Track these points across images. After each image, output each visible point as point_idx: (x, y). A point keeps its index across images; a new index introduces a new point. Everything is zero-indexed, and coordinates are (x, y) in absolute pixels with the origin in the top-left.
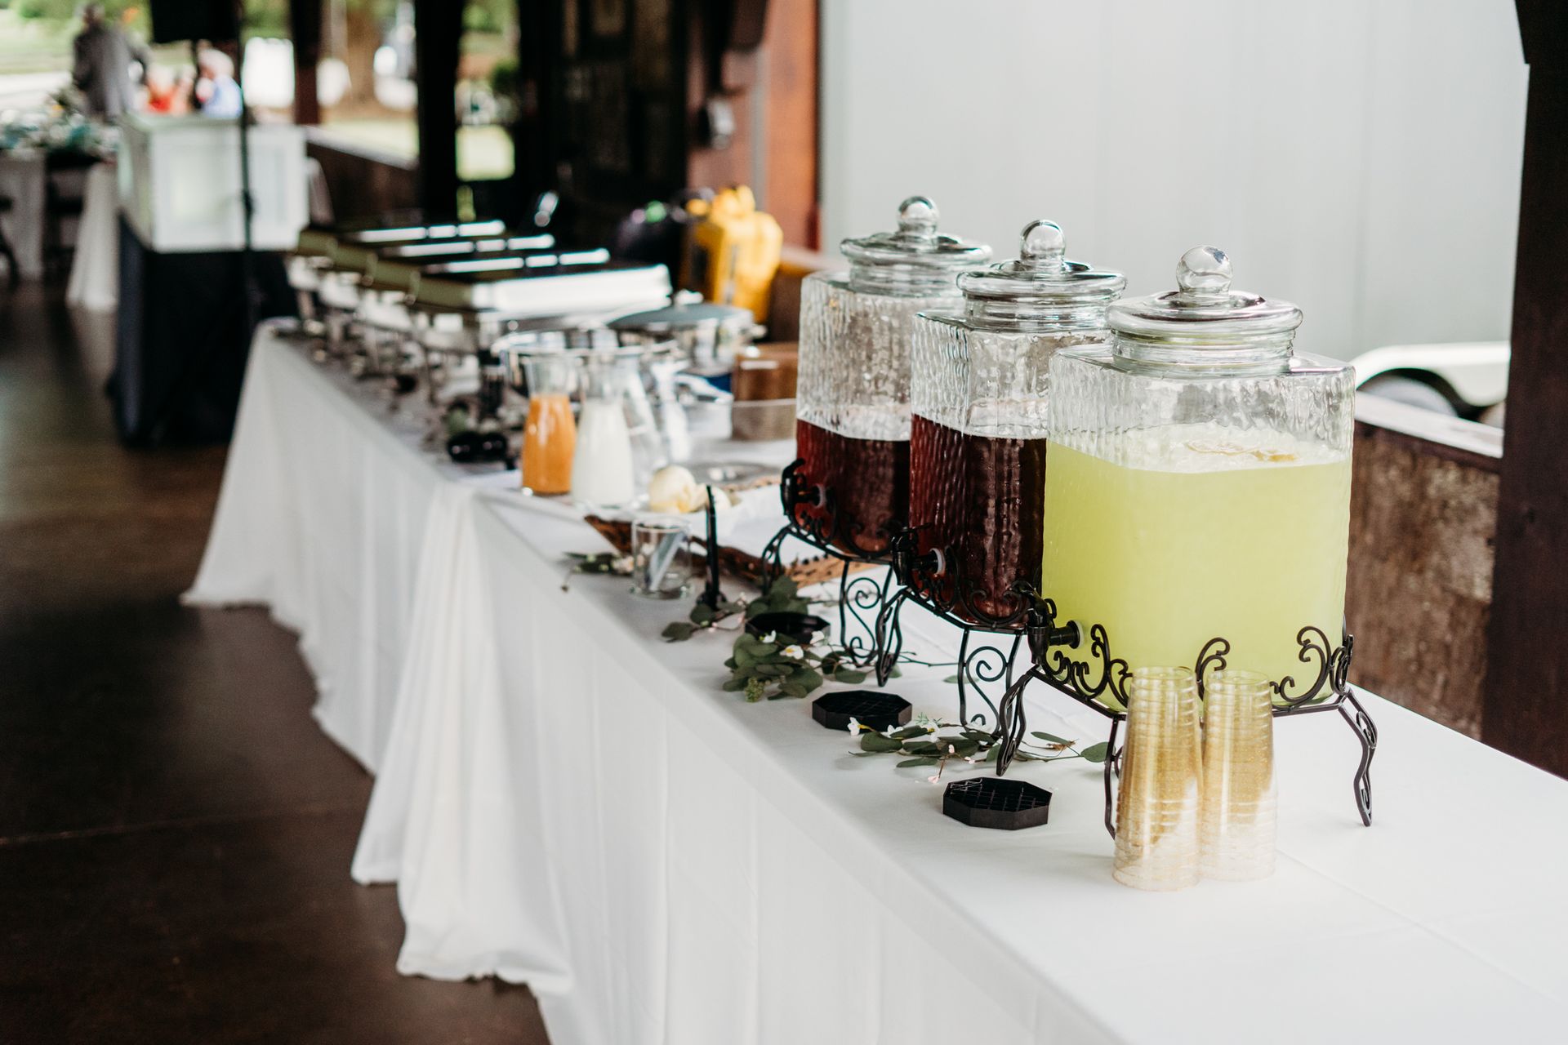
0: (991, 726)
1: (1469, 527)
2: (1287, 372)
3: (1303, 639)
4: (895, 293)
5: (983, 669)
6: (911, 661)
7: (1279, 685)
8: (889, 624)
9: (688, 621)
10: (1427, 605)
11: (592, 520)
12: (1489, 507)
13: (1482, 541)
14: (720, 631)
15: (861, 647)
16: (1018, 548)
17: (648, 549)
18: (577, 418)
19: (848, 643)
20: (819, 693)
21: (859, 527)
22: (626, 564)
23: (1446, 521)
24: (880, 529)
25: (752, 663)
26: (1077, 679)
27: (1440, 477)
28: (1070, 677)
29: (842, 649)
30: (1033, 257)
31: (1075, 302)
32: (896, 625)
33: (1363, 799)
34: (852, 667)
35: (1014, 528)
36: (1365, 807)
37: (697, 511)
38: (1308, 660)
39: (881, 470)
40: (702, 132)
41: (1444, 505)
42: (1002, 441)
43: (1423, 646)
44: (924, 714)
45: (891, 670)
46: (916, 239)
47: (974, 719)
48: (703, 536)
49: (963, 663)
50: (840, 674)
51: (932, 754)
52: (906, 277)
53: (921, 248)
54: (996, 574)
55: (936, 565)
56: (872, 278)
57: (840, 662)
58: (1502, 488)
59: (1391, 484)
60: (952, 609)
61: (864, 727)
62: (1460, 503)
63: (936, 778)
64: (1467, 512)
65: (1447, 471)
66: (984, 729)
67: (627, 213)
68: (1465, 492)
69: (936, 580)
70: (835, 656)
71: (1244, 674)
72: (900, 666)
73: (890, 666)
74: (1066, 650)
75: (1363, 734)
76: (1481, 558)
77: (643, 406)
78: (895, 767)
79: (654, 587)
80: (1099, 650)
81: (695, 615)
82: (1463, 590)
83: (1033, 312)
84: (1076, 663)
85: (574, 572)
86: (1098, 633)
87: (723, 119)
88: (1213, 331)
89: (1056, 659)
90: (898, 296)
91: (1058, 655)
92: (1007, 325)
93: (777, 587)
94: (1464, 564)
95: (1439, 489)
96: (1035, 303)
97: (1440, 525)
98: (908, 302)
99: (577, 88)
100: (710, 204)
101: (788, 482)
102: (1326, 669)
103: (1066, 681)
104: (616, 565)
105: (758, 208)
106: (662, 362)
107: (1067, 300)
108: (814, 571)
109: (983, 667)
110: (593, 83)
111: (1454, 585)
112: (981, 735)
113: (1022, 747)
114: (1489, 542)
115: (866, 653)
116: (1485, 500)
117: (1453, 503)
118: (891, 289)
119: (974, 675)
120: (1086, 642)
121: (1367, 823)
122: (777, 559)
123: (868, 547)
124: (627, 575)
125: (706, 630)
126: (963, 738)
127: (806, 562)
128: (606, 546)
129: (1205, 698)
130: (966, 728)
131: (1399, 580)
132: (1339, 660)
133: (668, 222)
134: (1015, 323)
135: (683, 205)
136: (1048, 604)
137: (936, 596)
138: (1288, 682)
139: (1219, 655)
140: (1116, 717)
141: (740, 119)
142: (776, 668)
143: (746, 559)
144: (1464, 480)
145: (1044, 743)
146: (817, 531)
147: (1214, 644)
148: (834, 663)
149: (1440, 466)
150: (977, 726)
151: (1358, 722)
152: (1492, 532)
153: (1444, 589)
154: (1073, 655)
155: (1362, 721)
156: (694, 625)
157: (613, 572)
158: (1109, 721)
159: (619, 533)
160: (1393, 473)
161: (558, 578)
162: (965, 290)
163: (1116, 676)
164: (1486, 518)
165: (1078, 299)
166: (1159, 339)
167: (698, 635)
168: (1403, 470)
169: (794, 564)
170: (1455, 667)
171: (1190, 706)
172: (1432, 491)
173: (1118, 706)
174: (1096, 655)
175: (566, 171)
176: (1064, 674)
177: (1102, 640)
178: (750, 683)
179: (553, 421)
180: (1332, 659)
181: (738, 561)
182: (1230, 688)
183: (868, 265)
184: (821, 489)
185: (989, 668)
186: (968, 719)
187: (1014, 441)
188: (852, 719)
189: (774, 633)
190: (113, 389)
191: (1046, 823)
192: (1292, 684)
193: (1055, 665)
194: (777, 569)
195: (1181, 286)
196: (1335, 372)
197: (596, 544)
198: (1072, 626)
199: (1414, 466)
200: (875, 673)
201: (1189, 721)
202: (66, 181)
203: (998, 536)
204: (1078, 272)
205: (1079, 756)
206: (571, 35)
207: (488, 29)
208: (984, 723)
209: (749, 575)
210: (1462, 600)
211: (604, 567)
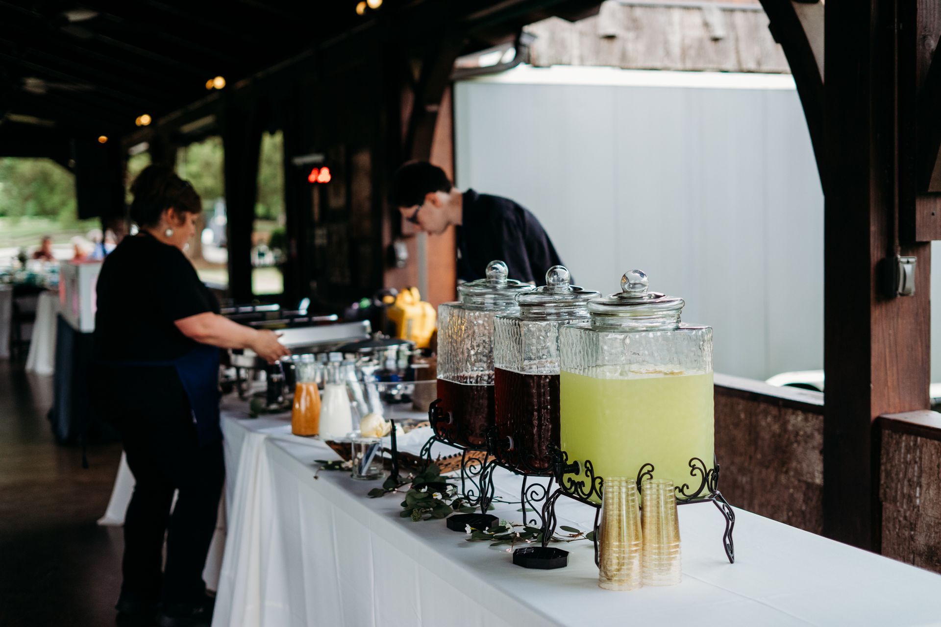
0: (539, 525)
1: (810, 445)
2: (678, 328)
3: (692, 464)
4: (485, 309)
5: (534, 495)
6: (499, 501)
7: (681, 488)
8: (487, 480)
9: (382, 488)
10: (791, 491)
11: (330, 443)
12: (819, 433)
13: (817, 452)
14: (399, 493)
15: (473, 495)
16: (550, 431)
17: (361, 455)
18: (321, 397)
19: (466, 493)
20: (450, 515)
21: (470, 432)
22: (349, 464)
23: (798, 443)
24: (481, 432)
25: (415, 503)
26: (579, 490)
27: (794, 419)
28: (576, 490)
29: (463, 496)
30: (553, 285)
31: (575, 306)
32: (490, 481)
33: (729, 549)
34: (469, 505)
35: (548, 421)
36: (730, 552)
37: (386, 435)
38: (695, 475)
39: (481, 401)
40: (391, 258)
41: (797, 434)
42: (540, 377)
43: (790, 514)
44: (504, 520)
45: (489, 505)
46: (497, 283)
47: (531, 522)
48: (390, 447)
49: (524, 493)
50: (461, 509)
51: (510, 539)
52: (492, 301)
53: (499, 286)
54: (539, 446)
55: (509, 445)
56: (474, 303)
57: (462, 502)
58: (825, 421)
59: (769, 425)
60: (518, 466)
61: (473, 529)
62: (805, 432)
63: (509, 550)
64: (808, 437)
65: (797, 415)
66: (535, 527)
67: (350, 305)
68: (807, 427)
69: (509, 452)
70: (460, 500)
71: (661, 481)
72: (494, 504)
73: (488, 503)
74: (573, 476)
75: (727, 515)
76: (818, 462)
77: (358, 389)
78: (489, 546)
79: (363, 474)
80: (589, 473)
81: (386, 485)
82: (810, 480)
83: (553, 311)
84: (578, 482)
85: (321, 470)
86: (588, 465)
87: (402, 252)
88: (642, 309)
89: (568, 482)
90: (486, 311)
91: (570, 480)
92: (542, 317)
93: (429, 470)
94: (808, 466)
95: (793, 425)
96: (555, 306)
97: (795, 445)
98: (492, 314)
99: (320, 237)
100: (395, 297)
101: (433, 410)
102: (705, 480)
103: (574, 493)
104: (343, 466)
105: (422, 299)
106: (367, 366)
107: (571, 304)
108: (450, 464)
109: (534, 494)
110: (329, 236)
111: (805, 478)
112: (535, 530)
113: (554, 535)
114: (821, 452)
115: (475, 498)
116: (818, 430)
117: (801, 433)
118: (483, 308)
119: (529, 498)
120: (582, 469)
121: (732, 562)
122: (429, 456)
123: (475, 443)
124: (349, 470)
125: (391, 493)
126: (524, 531)
127: (445, 458)
128: (338, 457)
129: (642, 494)
130: (526, 526)
131: (776, 477)
132: (712, 475)
133: (373, 307)
134: (544, 317)
135: (381, 298)
136: (564, 454)
137: (510, 461)
138: (685, 487)
139: (648, 473)
140: (598, 506)
141: (411, 251)
142: (427, 504)
143: (413, 457)
144: (806, 420)
145: (568, 533)
146: (449, 437)
147: (645, 468)
148: (459, 502)
149: (793, 414)
150: (532, 525)
151: (724, 508)
152: (821, 447)
153: (799, 481)
154: (577, 478)
155: (726, 508)
156: (385, 490)
157: (341, 469)
158: (595, 509)
159: (344, 449)
160: (769, 419)
161: (313, 473)
162: (519, 302)
163: (598, 486)
164: (818, 439)
165: (577, 304)
166: (613, 315)
167: (387, 495)
168: (775, 417)
169: (438, 459)
170: (808, 524)
171: (633, 495)
172: (790, 427)
173: (599, 501)
174: (587, 476)
175: (314, 285)
176: (573, 489)
177: (590, 469)
178: (414, 512)
179: (308, 398)
180: (708, 475)
181: (408, 459)
182: (654, 486)
183: (472, 296)
184: (450, 414)
185: (537, 495)
186: (528, 522)
187: (546, 376)
188: (467, 525)
189: (426, 487)
190: (53, 415)
191: (566, 566)
192: (688, 488)
193: (568, 485)
194: (429, 462)
195: (623, 290)
196: (701, 329)
197: (332, 456)
198: (576, 463)
199: (780, 414)
200: (480, 508)
201: (633, 502)
202: (25, 302)
203: (540, 426)
204: (577, 291)
205: (585, 538)
206: (316, 210)
207: (268, 218)
208: (536, 524)
209: (415, 467)
210: (810, 486)
211: (337, 467)
